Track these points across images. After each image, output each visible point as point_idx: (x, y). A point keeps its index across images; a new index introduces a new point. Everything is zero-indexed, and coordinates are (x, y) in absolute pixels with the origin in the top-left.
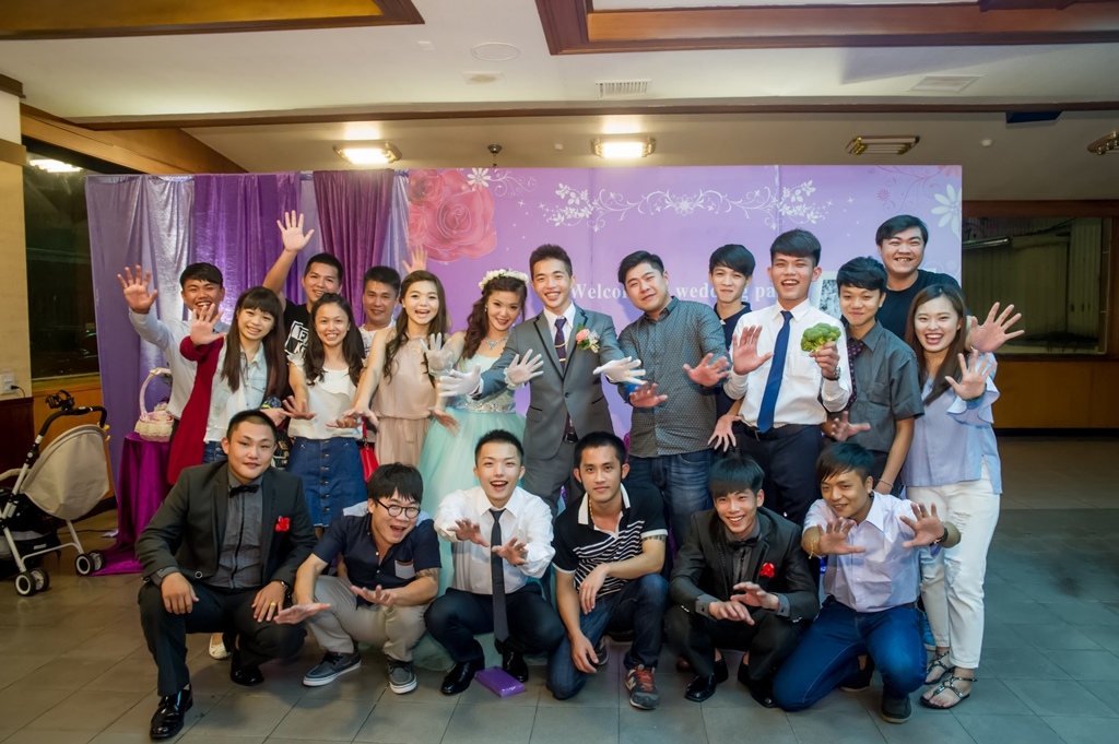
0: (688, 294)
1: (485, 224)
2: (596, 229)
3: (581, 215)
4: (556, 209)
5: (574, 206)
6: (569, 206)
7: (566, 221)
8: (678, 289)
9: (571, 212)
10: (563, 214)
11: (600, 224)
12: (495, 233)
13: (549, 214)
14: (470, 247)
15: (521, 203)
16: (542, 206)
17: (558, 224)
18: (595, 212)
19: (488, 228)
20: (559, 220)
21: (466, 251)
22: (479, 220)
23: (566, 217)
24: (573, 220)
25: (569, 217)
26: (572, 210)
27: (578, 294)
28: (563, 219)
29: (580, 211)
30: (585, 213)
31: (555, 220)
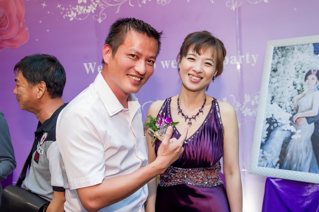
0: (170, 65)
1: (19, 22)
2: (100, 21)
3: (88, 11)
4: (69, 8)
5: (82, 4)
6: (79, 5)
7: (78, 16)
8: (162, 62)
9: (81, 10)
10: (75, 11)
11: (103, 17)
12: (27, 29)
13: (65, 12)
14: (10, 40)
15: (44, 5)
16: (59, 6)
17: (71, 19)
18: (98, 9)
19: (21, 25)
20: (72, 16)
21: (7, 43)
22: (15, 19)
23: (77, 13)
24: (83, 15)
25: (80, 13)
26: (81, 8)
27: (90, 71)
28: (75, 15)
29: (87, 8)
30: (91, 9)
31: (69, 16)
